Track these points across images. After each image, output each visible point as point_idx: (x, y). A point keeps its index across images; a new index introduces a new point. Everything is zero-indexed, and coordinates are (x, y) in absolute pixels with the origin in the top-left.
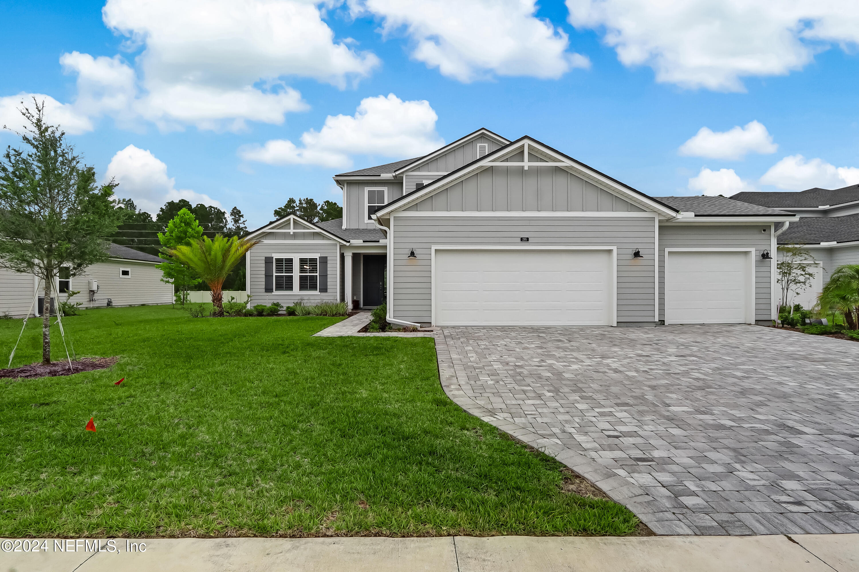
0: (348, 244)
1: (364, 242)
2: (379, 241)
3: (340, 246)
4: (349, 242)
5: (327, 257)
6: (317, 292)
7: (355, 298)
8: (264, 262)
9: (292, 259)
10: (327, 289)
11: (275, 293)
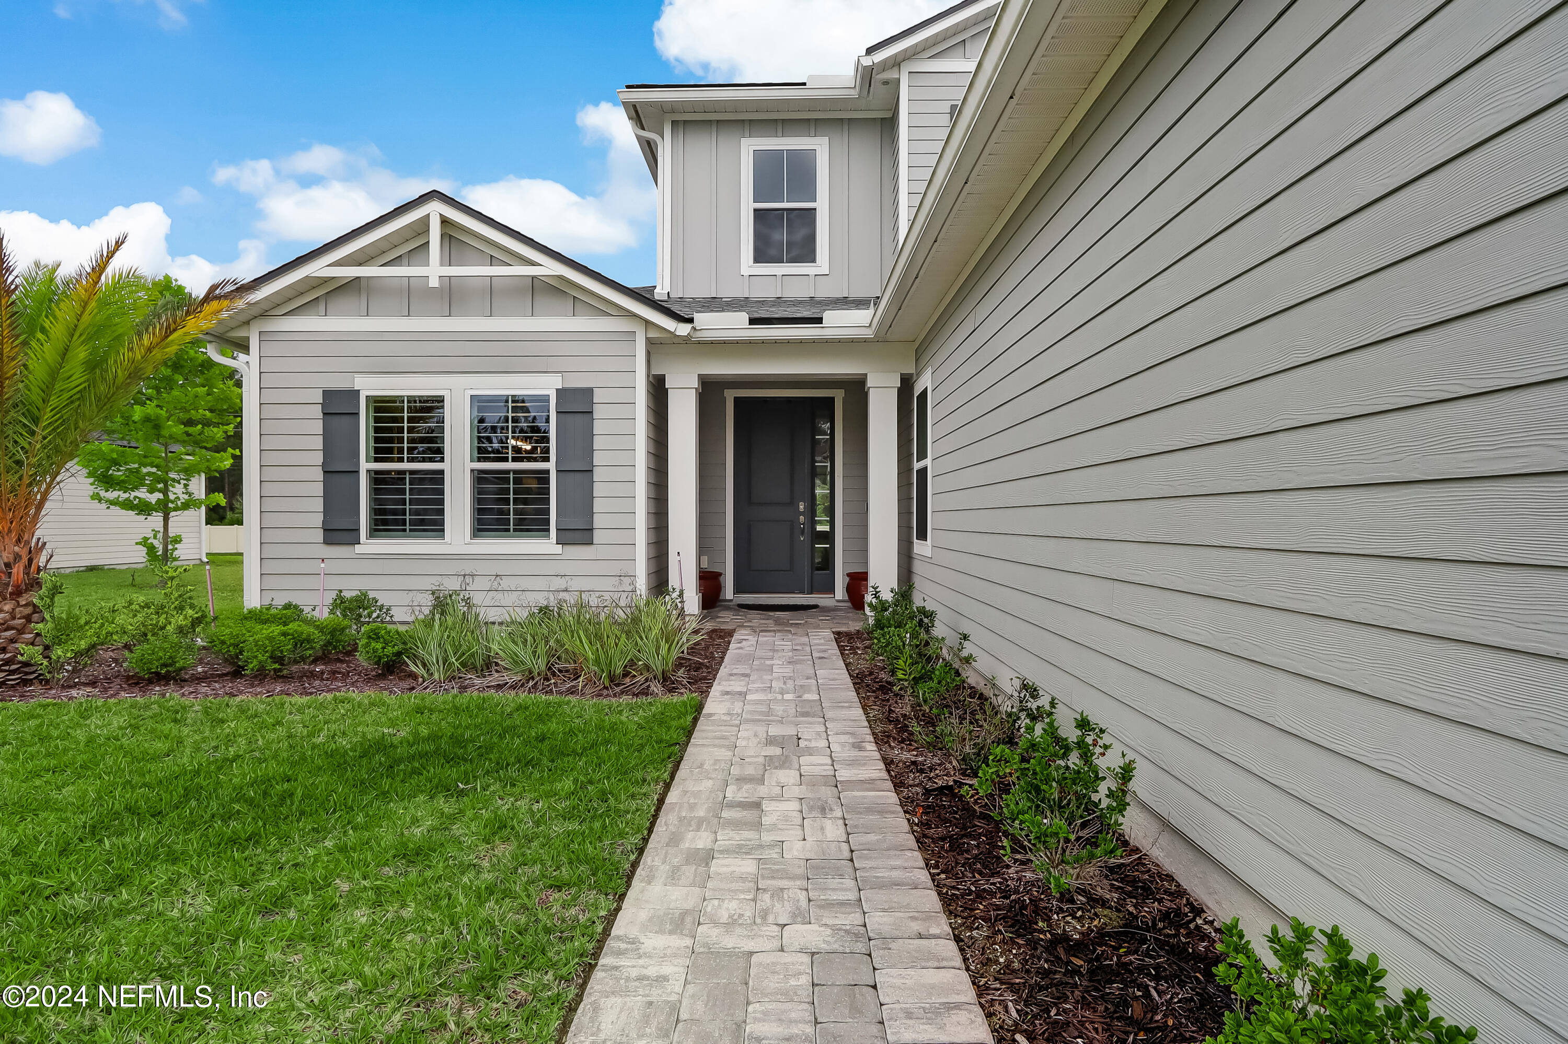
0: (683, 329)
1: (752, 321)
2: (819, 320)
3: (650, 342)
4: (691, 321)
5: (589, 392)
6: (547, 545)
7: (705, 565)
8: (318, 412)
9: (441, 400)
10: (591, 530)
11: (369, 546)
